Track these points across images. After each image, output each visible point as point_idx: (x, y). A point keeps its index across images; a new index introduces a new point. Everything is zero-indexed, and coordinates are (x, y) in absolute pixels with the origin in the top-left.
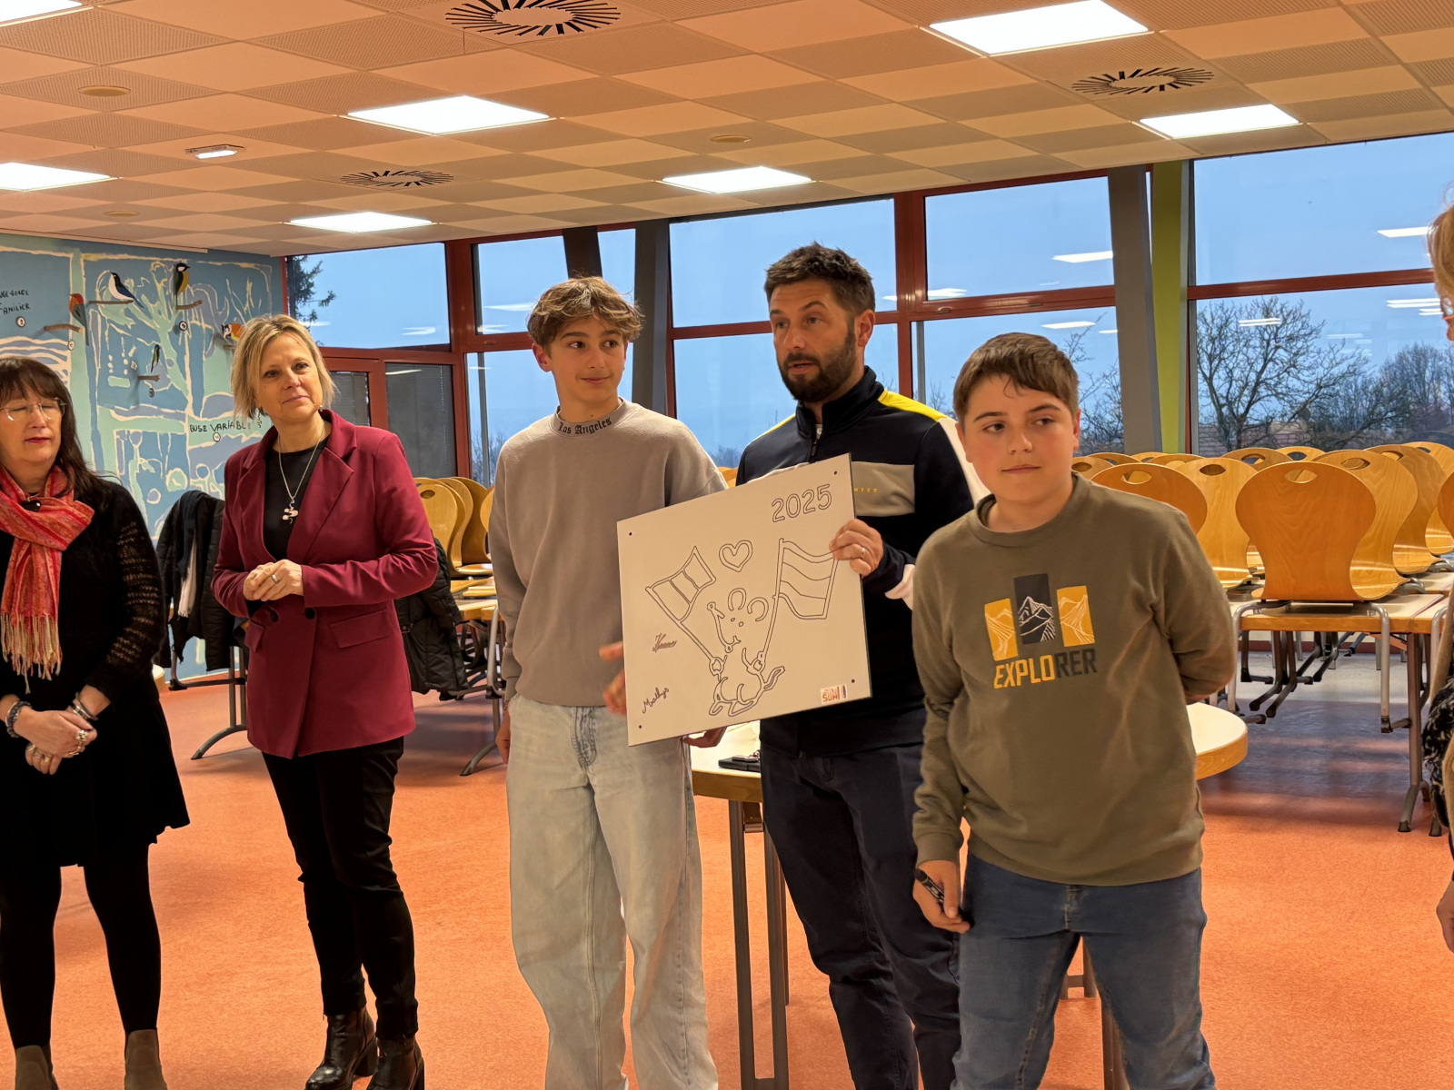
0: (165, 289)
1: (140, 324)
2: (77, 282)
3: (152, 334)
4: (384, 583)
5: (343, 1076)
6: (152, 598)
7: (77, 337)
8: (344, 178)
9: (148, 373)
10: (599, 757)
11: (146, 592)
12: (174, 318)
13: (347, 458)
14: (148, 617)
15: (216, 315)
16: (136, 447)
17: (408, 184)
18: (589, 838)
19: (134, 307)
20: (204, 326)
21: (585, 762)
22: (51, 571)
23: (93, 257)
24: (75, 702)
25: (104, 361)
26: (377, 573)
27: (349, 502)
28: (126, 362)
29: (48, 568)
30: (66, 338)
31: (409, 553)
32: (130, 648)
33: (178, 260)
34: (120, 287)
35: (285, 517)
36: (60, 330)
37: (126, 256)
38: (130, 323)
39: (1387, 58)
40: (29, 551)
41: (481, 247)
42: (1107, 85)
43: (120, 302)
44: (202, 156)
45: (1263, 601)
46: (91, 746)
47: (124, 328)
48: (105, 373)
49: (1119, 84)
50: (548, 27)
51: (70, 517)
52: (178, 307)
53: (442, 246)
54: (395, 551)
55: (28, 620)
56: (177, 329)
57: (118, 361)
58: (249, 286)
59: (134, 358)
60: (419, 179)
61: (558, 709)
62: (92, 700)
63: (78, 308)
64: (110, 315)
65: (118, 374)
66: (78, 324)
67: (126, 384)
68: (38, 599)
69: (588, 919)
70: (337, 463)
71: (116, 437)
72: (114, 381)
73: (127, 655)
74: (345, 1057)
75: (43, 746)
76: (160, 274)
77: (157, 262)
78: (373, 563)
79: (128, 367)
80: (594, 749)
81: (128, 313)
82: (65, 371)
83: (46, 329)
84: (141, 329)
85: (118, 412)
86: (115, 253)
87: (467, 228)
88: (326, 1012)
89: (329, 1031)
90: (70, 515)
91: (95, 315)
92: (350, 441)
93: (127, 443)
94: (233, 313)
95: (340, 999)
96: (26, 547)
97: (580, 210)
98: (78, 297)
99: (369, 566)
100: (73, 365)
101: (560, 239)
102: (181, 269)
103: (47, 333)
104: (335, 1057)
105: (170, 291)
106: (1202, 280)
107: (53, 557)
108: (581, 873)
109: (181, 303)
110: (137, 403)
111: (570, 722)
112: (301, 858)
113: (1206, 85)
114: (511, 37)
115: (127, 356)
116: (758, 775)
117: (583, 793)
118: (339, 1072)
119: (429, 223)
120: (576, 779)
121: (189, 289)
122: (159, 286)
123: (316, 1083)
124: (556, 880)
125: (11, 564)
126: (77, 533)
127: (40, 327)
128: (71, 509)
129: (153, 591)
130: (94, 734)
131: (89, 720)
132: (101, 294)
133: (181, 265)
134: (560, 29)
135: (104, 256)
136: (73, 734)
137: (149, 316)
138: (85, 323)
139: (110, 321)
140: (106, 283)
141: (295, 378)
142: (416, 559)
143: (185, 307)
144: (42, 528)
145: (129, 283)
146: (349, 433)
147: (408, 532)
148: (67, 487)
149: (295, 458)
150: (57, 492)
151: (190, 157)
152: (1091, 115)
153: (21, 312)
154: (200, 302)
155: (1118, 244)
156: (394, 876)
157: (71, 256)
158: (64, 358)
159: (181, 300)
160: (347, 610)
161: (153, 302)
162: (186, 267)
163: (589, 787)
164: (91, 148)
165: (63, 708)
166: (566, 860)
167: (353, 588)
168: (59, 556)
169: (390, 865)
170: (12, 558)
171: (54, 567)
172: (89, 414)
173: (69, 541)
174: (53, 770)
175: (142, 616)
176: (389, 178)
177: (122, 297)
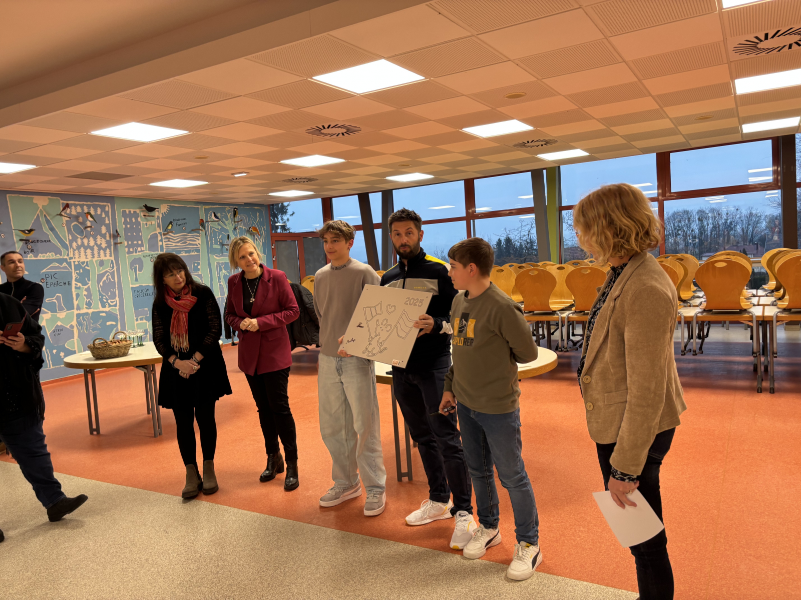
0: (230, 216)
1: (222, 227)
2: (202, 215)
3: (227, 231)
4: (284, 320)
5: (272, 474)
6: (217, 323)
7: (202, 233)
8: (283, 181)
9: (225, 243)
10: (344, 373)
11: (215, 321)
12: (234, 225)
13: (269, 281)
14: (215, 329)
15: (247, 224)
16: (222, 267)
17: (304, 182)
18: (343, 398)
19: (220, 222)
20: (244, 227)
21: (340, 375)
22: (185, 319)
23: (207, 207)
24: (193, 357)
25: (212, 240)
26: (282, 318)
27: (271, 295)
28: (218, 240)
29: (184, 317)
30: (199, 233)
31: (292, 310)
32: (209, 339)
33: (234, 207)
34: (216, 216)
35: (251, 301)
36: (197, 231)
37: (217, 206)
38: (220, 227)
39: (614, 134)
40: (178, 313)
41: (333, 199)
42: (524, 145)
43: (216, 221)
44: (236, 176)
45: (576, 311)
46: (198, 370)
47: (218, 229)
48: (212, 243)
49: (528, 144)
50: (339, 134)
51: (190, 302)
52: (235, 222)
53: (321, 199)
54: (286, 309)
55: (178, 335)
56: (235, 229)
57: (216, 240)
58: (258, 214)
59: (221, 239)
60: (307, 180)
61: (331, 358)
62: (198, 356)
63: (202, 224)
64: (213, 225)
65: (216, 244)
66: (202, 229)
67: (219, 247)
68: (181, 328)
69: (344, 424)
70: (266, 282)
71: (216, 264)
72: (215, 246)
73: (209, 341)
74: (273, 467)
75: (184, 371)
76: (229, 212)
77: (228, 208)
78: (280, 314)
79: (219, 242)
80: (342, 371)
81: (219, 224)
82: (199, 244)
83: (192, 230)
84: (223, 229)
85: (217, 256)
86: (214, 205)
87: (327, 194)
88: (267, 453)
89: (268, 459)
90: (189, 300)
91: (208, 226)
92: (270, 275)
93: (220, 266)
94: (253, 223)
95: (271, 448)
96: (177, 312)
97: (363, 187)
98: (202, 220)
99: (278, 315)
100: (201, 242)
101: (357, 196)
102: (235, 210)
103: (193, 232)
104: (270, 467)
105: (232, 217)
106: (564, 204)
107: (185, 314)
108: (341, 410)
109: (236, 220)
110: (222, 253)
111: (335, 362)
112: (258, 405)
113: (556, 144)
114: (328, 137)
115: (219, 238)
116: (391, 376)
117: (340, 384)
118: (271, 472)
119: (313, 193)
120: (337, 380)
121: (238, 216)
122: (229, 215)
123: (264, 476)
124: (333, 411)
125: (173, 317)
126: (192, 306)
127: (190, 230)
128: (189, 299)
129: (217, 321)
130: (199, 367)
131: (197, 362)
132: (210, 219)
133: (236, 208)
134: (343, 134)
135: (210, 207)
136: (192, 368)
137: (226, 225)
138: (204, 228)
139: (213, 227)
140: (211, 215)
141: (250, 258)
142: (293, 312)
143: (237, 222)
144: (181, 306)
145: (219, 215)
146: (269, 272)
147: (290, 303)
148: (189, 291)
149: (252, 281)
150: (185, 293)
151: (232, 176)
152: (521, 154)
153: (184, 225)
154: (242, 220)
155: (534, 193)
156: (289, 409)
157: (200, 207)
158: (198, 240)
159: (236, 219)
160: (273, 329)
161: (227, 220)
162: (237, 209)
163: (342, 382)
164: (200, 174)
165: (189, 359)
166: (336, 405)
167: (274, 323)
168: (187, 314)
169: (288, 405)
170: (173, 315)
171: (186, 317)
172: (207, 257)
173: (190, 309)
174: (188, 377)
175: (213, 329)
176: (297, 180)
177: (217, 220)
